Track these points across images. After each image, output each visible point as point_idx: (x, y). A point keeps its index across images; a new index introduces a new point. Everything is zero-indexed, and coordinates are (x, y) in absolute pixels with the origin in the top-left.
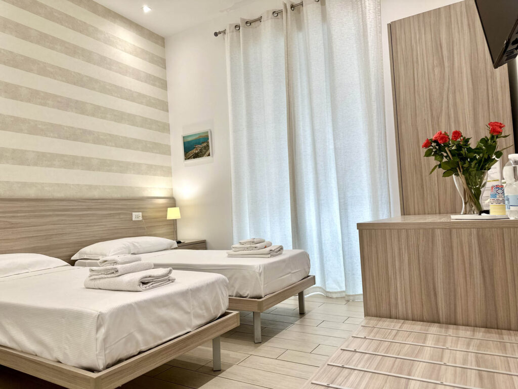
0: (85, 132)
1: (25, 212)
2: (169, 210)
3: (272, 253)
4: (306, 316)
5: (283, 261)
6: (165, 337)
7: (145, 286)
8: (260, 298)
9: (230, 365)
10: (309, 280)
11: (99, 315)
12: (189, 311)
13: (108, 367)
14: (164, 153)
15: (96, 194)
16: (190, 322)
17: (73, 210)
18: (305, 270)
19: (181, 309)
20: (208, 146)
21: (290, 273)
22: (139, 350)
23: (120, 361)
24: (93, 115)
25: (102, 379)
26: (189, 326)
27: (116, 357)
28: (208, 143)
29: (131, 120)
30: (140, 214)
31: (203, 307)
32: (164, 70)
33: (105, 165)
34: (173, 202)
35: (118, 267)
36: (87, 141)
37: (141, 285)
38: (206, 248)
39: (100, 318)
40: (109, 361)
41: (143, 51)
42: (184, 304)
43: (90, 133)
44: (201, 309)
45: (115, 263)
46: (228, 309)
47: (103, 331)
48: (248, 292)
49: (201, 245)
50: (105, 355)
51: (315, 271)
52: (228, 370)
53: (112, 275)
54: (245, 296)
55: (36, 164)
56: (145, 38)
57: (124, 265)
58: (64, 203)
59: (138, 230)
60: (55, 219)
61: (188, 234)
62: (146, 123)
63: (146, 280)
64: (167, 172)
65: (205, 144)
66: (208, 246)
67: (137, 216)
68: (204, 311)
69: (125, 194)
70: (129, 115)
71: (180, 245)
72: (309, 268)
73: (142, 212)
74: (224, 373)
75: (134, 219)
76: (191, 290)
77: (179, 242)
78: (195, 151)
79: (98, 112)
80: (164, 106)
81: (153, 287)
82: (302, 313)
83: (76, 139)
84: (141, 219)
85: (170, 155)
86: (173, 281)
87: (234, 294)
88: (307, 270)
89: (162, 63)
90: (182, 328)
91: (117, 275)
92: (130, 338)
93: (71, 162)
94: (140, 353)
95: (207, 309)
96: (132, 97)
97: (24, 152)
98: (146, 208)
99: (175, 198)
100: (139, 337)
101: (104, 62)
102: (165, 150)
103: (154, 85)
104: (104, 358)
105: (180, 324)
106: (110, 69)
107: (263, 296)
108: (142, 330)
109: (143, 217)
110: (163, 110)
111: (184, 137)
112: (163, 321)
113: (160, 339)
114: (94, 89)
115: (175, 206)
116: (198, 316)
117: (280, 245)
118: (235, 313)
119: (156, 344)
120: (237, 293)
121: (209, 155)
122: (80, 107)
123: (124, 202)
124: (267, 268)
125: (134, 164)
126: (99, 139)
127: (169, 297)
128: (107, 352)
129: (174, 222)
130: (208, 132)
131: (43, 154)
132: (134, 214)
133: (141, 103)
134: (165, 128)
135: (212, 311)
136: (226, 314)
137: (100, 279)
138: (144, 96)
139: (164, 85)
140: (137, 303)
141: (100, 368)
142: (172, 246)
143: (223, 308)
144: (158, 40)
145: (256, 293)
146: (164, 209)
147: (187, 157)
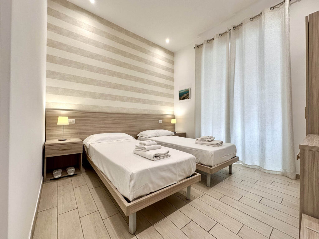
0: (143, 90)
1: (122, 118)
2: (172, 120)
3: (218, 145)
4: (232, 175)
5: (224, 149)
6: (163, 186)
7: (156, 158)
8: (211, 167)
9: (195, 198)
10: (235, 159)
11: (131, 174)
12: (176, 173)
13: (135, 199)
14: (172, 98)
15: (146, 113)
17: (138, 118)
18: (234, 153)
19: (172, 172)
20: (189, 94)
21: (227, 155)
22: (150, 192)
23: (141, 197)
24: (147, 83)
25: (130, 207)
26: (176, 180)
27: (138, 195)
28: (189, 93)
29: (160, 85)
31: (183, 171)
32: (173, 65)
33: (150, 102)
34: (174, 117)
35: (146, 147)
36: (144, 93)
37: (154, 158)
38: (185, 137)
39: (132, 175)
40: (135, 197)
41: (167, 59)
42: (173, 170)
43: (145, 90)
44: (182, 172)
45: (145, 145)
46: (196, 172)
47: (133, 182)
48: (205, 163)
49: (183, 135)
50: (133, 194)
51: (239, 154)
52: (194, 201)
53: (143, 150)
54: (204, 164)
55: (126, 101)
56: (167, 53)
57: (148, 146)
58: (136, 115)
59: (160, 127)
60: (132, 121)
61: (179, 130)
62: (166, 86)
63: (157, 155)
64: (172, 105)
65: (188, 94)
66: (187, 136)
67: (160, 121)
68: (184, 173)
69: (156, 113)
70: (159, 83)
71: (176, 134)
72: (236, 153)
73: (162, 120)
74: (191, 202)
76: (177, 163)
77: (175, 133)
78: (183, 97)
79: (148, 82)
80: (172, 79)
81: (160, 159)
82: (230, 173)
83: (140, 92)
84: (162, 122)
85: (174, 98)
86: (169, 156)
88: (235, 154)
89: (173, 63)
90: (173, 182)
91: (145, 150)
92: (146, 186)
93: (138, 101)
94: (151, 193)
95: (185, 172)
96: (161, 76)
97: (123, 97)
100: (151, 186)
101: (151, 63)
102: (172, 96)
103: (169, 71)
104: (132, 196)
105: (171, 180)
106: (154, 66)
107: (213, 166)
108: (152, 183)
110: (172, 81)
111: (179, 91)
112: (163, 178)
113: (161, 186)
114: (147, 74)
115: (174, 118)
116: (180, 176)
117: (222, 140)
118: (199, 174)
119: (159, 189)
120: (199, 162)
121: (189, 98)
122: (142, 81)
123: (156, 116)
124: (215, 153)
125: (160, 102)
126: (148, 92)
127: (166, 166)
128: (134, 193)
129: (174, 125)
130: (189, 89)
131: (129, 98)
132: (159, 121)
133: (164, 79)
134: (172, 88)
135: (188, 173)
136: (194, 174)
137: (139, 151)
138: (165, 76)
139: (173, 71)
140: (150, 169)
141: (131, 200)
142: (172, 134)
143: (193, 171)
144: (171, 54)
145: (209, 164)
146: (170, 119)
147: (180, 99)
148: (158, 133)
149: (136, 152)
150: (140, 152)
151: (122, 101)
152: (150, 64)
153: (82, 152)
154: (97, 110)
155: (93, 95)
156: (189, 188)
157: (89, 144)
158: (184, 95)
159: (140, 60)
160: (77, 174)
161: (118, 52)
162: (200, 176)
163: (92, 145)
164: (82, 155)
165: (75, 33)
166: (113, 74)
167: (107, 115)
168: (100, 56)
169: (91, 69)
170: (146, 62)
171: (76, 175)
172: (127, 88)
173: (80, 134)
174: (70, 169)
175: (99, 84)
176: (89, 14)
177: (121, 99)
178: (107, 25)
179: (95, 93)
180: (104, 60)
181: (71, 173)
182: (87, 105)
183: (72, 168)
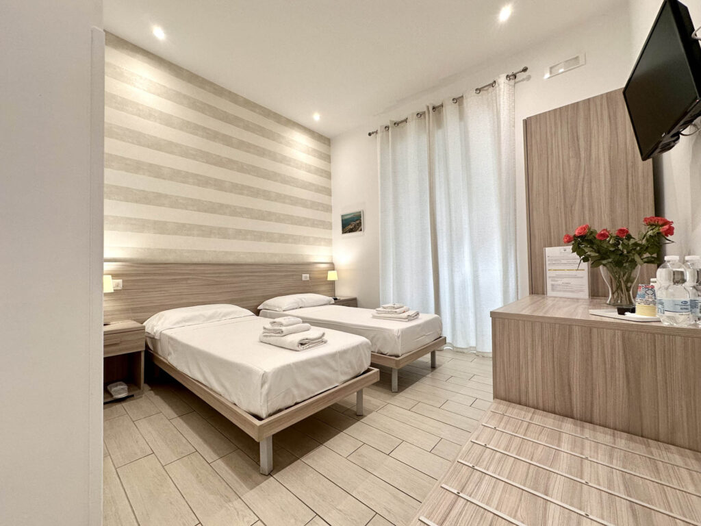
0: (270, 213)
1: (226, 273)
2: (330, 273)
3: (409, 318)
4: (436, 370)
5: (418, 326)
6: (316, 391)
7: (303, 346)
8: (397, 356)
9: (370, 412)
10: (441, 340)
11: (263, 374)
12: (336, 369)
13: (270, 415)
14: (328, 229)
15: (277, 260)
16: (338, 378)
17: (260, 272)
18: (437, 332)
19: (331, 368)
20: (360, 223)
21: (425, 335)
22: (295, 402)
23: (280, 411)
24: (276, 200)
25: (263, 427)
26: (337, 382)
27: (276, 407)
28: (360, 220)
29: (303, 203)
30: (308, 275)
31: (349, 366)
32: (329, 164)
33: (283, 238)
34: (332, 267)
35: (283, 328)
37: (300, 346)
38: (357, 307)
39: (264, 376)
40: (271, 411)
41: (314, 150)
42: (333, 364)
43: (274, 214)
44: (348, 368)
45: (281, 324)
46: (371, 366)
47: (266, 386)
48: (387, 350)
49: (352, 302)
50: (268, 406)
51: (447, 333)
52: (369, 416)
53: (279, 335)
54: (386, 353)
55: (234, 238)
56: (315, 140)
57: (288, 327)
58: (254, 267)
59: (305, 288)
60: (247, 278)
61: (344, 292)
62: (314, 205)
63: (304, 342)
64: (329, 242)
65: (358, 222)
66: (358, 305)
67: (305, 277)
68: (350, 369)
69: (299, 260)
70: (302, 200)
71: (337, 302)
72: (442, 331)
73: (310, 274)
74: (365, 419)
75: (303, 279)
76: (339, 352)
77: (335, 299)
78: (351, 227)
79: (280, 198)
80: (328, 192)
81: (309, 348)
82: (433, 367)
83: (263, 219)
84: (308, 279)
85: (331, 229)
86: (325, 342)
87: (376, 351)
88: (440, 332)
89: (327, 158)
90: (331, 384)
91: (282, 335)
92: (288, 392)
93: (259, 236)
94: (297, 404)
95: (352, 367)
96: (304, 185)
97: (226, 229)
98: (311, 271)
99: (335, 264)
100: (295, 391)
101: (284, 160)
102: (328, 226)
103: (321, 176)
104: (267, 409)
105: (330, 381)
106: (290, 165)
107: (400, 355)
108: (297, 386)
109: (310, 277)
110: (327, 195)
111: (342, 216)
112: (315, 378)
113: (313, 392)
114: (276, 181)
115: (334, 270)
116: (346, 373)
118: (376, 370)
119: (309, 397)
120: (379, 350)
121: (361, 230)
122: (266, 195)
123: (296, 266)
124: (405, 332)
125: (305, 237)
126: (280, 219)
127: (321, 358)
128: (269, 404)
129: (333, 283)
130: (360, 212)
131: (240, 231)
132: (304, 275)
133: (311, 190)
134: (328, 209)
136: (368, 370)
137: (270, 336)
138: (314, 185)
139: (328, 175)
140: (293, 364)
141: (264, 416)
142: (330, 302)
143: (366, 365)
144: (325, 141)
145: (395, 352)
146: (326, 271)
147: (344, 232)
148: (302, 301)
149: (265, 339)
150: (272, 338)
151: (225, 238)
152: (281, 162)
153: (144, 349)
154: (171, 258)
155: (160, 228)
156: (360, 393)
157: (159, 332)
158: (352, 224)
159: (262, 152)
160: (133, 396)
161: (214, 136)
162: (379, 373)
163: (168, 333)
164: (143, 354)
165: (121, 97)
166: (204, 182)
167: (192, 267)
168: (177, 145)
169: (156, 172)
170: (273, 156)
171: (132, 398)
172: (235, 212)
173: (134, 310)
174: (117, 386)
175: (175, 203)
176: (149, 58)
177: (223, 233)
178: (190, 82)
179: (165, 223)
180: (186, 153)
181: (120, 394)
182: (148, 249)
183: (120, 385)
